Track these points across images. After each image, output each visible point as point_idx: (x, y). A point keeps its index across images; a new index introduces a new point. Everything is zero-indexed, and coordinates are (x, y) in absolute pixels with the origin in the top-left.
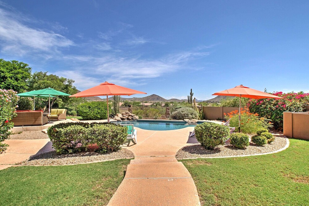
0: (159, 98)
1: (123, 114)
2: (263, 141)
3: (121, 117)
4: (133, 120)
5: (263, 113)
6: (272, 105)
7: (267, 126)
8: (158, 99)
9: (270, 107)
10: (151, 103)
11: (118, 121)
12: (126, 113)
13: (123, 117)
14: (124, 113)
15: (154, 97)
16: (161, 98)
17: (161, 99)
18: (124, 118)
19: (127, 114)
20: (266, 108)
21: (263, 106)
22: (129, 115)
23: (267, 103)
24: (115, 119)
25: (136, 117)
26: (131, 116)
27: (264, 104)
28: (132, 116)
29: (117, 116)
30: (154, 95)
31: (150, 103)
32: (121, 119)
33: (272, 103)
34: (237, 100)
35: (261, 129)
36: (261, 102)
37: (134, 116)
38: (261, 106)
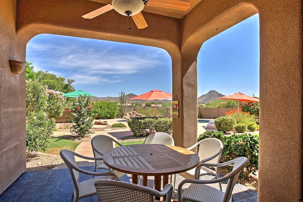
1: (130, 114)
2: (255, 128)
5: (252, 112)
6: (258, 106)
7: (255, 122)
9: (257, 108)
10: (128, 103)
14: (131, 112)
15: (131, 96)
19: (134, 114)
20: (254, 108)
21: (252, 107)
22: (137, 115)
23: (255, 105)
24: (124, 118)
27: (253, 105)
29: (126, 115)
30: (131, 94)
33: (258, 105)
34: (230, 102)
35: (252, 123)
36: (251, 104)
38: (250, 107)
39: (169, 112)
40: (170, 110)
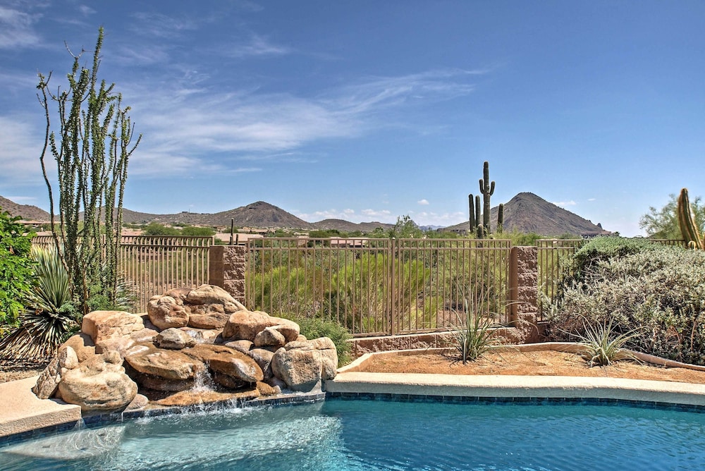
0: (278, 215)
1: (161, 314)
3: (136, 355)
4: (286, 387)
8: (276, 220)
10: (251, 232)
11: (98, 416)
12: (192, 303)
13: (161, 360)
14: (168, 298)
15: (260, 212)
16: (289, 215)
17: (285, 218)
18: (180, 364)
19: (205, 316)
22: (233, 333)
24: (51, 384)
25: (318, 358)
26: (252, 333)
28: (273, 345)
29: (90, 340)
30: (260, 203)
31: (247, 233)
32: (130, 386)
37: (289, 335)
39: (530, 282)
40: (532, 266)
